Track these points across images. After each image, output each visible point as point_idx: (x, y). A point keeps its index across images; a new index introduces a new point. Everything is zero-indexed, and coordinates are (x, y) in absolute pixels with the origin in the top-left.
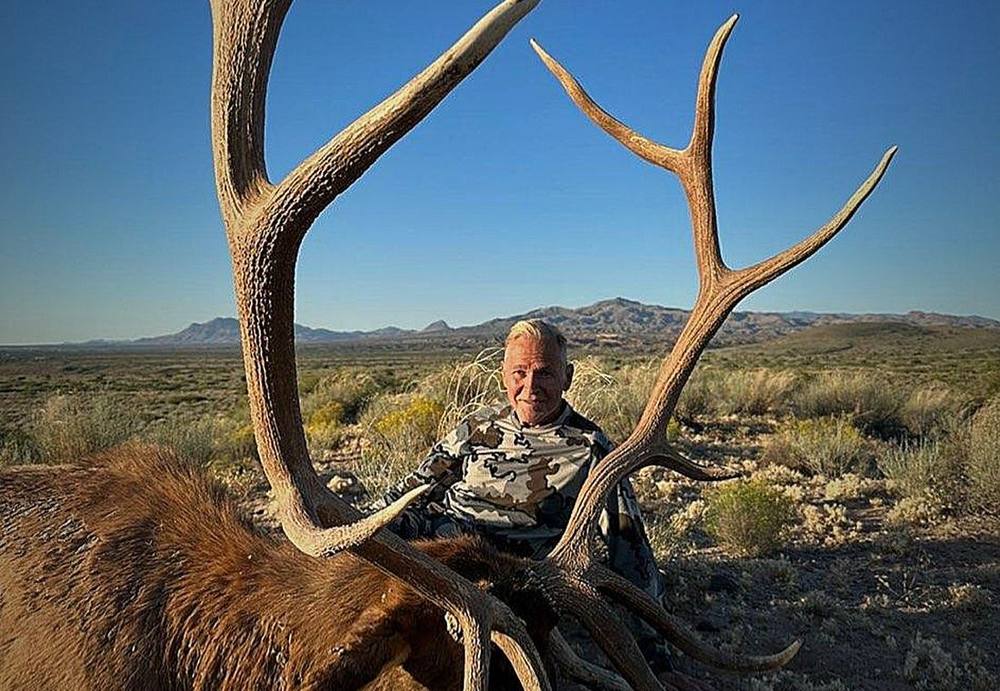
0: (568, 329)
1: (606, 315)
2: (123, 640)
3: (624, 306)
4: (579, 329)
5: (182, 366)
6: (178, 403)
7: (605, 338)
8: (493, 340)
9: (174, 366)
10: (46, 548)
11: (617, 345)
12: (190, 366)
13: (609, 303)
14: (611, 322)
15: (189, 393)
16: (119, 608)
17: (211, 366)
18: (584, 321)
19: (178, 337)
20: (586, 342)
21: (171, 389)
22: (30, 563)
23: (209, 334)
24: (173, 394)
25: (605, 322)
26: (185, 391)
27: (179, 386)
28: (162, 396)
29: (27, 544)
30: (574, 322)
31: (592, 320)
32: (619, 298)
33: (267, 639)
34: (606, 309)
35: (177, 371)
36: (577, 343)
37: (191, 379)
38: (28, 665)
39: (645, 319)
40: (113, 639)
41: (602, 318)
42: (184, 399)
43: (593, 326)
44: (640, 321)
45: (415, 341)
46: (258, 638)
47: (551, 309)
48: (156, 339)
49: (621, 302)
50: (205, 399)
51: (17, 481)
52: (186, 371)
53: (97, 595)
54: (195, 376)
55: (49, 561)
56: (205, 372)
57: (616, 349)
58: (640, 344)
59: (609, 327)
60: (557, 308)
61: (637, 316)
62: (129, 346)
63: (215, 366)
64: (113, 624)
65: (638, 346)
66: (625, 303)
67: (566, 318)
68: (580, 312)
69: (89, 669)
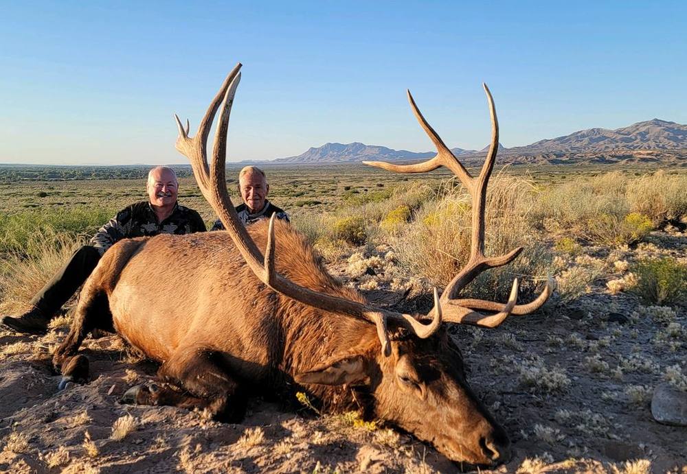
0: (607, 147)
1: (643, 135)
2: (260, 305)
3: (660, 126)
4: (617, 147)
5: (305, 179)
6: (302, 206)
7: (640, 154)
8: (541, 158)
9: (300, 179)
10: (229, 266)
11: (652, 160)
12: (310, 179)
13: (645, 124)
14: (648, 140)
15: (309, 198)
16: (259, 291)
17: (324, 179)
18: (622, 140)
19: (301, 158)
20: (623, 157)
21: (297, 196)
22: (223, 272)
23: (322, 156)
24: (298, 199)
25: (641, 140)
26: (306, 196)
27: (302, 194)
28: (291, 201)
29: (222, 264)
30: (613, 141)
31: (630, 138)
32: (656, 120)
33: (323, 329)
34: (643, 129)
35: (301, 182)
36: (615, 159)
37: (310, 188)
38: (223, 313)
39: (680, 137)
40: (256, 304)
41: (639, 137)
42: (306, 203)
43: (630, 144)
44: (676, 140)
45: (475, 159)
46: (320, 326)
47: (593, 130)
48: (287, 159)
49: (657, 122)
50: (320, 203)
51: (217, 237)
52: (307, 183)
53: (250, 286)
54: (313, 186)
55: (231, 271)
56: (320, 183)
57: (650, 164)
58: (673, 159)
59: (645, 145)
60: (598, 129)
61: (671, 134)
62: (269, 164)
63: (327, 179)
64: (256, 298)
65: (672, 160)
66: (660, 123)
67: (606, 138)
68: (618, 132)
69: (247, 315)
